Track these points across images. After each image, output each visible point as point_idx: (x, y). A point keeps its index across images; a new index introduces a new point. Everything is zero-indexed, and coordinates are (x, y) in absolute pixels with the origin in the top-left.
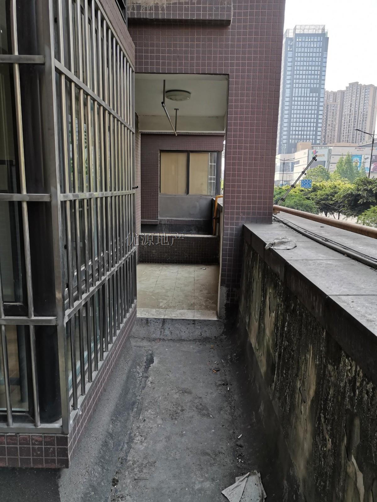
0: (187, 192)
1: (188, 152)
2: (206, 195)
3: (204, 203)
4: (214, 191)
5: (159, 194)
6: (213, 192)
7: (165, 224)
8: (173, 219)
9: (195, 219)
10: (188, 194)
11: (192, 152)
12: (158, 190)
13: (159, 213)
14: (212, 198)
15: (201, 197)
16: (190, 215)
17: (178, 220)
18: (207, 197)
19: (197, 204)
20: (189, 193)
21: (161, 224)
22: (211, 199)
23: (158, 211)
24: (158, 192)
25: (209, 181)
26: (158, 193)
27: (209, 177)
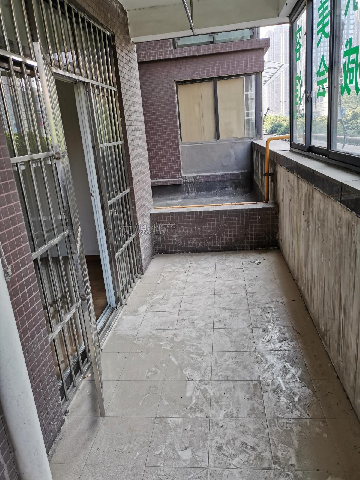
0: (218, 137)
1: (214, 80)
2: (243, 138)
3: (241, 149)
4: (253, 130)
5: (180, 143)
6: (252, 133)
7: (191, 183)
8: (201, 174)
9: (230, 172)
10: (218, 140)
11: (220, 78)
12: (178, 138)
13: (182, 170)
14: (251, 141)
15: (236, 141)
16: (223, 167)
17: (208, 176)
18: (244, 140)
19: (232, 152)
20: (219, 138)
21: (186, 183)
22: (250, 143)
23: (180, 166)
24: (178, 140)
25: (246, 118)
26: (178, 143)
27: (245, 112)
